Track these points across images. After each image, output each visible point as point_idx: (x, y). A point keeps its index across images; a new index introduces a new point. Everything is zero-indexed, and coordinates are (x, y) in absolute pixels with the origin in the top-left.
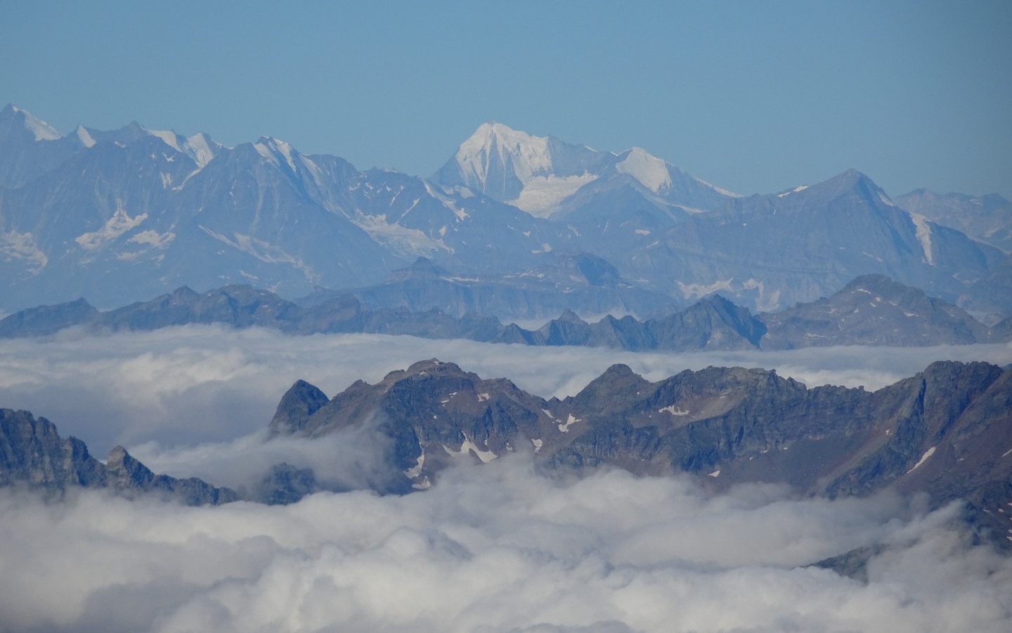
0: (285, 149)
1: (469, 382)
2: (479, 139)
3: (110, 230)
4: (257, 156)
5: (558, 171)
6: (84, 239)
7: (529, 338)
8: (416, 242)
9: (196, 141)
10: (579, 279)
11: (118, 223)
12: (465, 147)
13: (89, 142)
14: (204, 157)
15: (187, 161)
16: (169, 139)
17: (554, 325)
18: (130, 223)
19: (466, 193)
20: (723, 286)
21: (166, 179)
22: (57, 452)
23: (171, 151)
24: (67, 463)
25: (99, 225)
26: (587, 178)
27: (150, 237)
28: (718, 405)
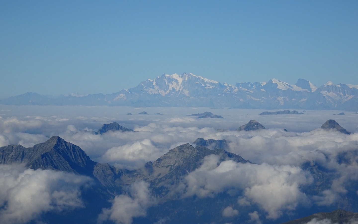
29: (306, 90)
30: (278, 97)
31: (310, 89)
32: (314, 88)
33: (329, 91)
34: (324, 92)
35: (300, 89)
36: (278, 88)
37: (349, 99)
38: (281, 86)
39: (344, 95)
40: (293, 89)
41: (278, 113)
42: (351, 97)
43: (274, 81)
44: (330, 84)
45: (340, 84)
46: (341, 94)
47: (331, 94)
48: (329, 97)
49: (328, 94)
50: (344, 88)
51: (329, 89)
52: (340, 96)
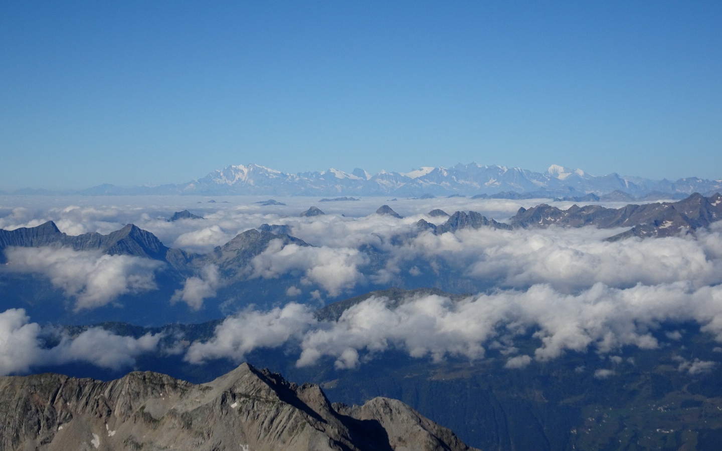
0: (519, 169)
1: (550, 207)
2: (552, 167)
3: (490, 182)
4: (515, 170)
5: (565, 172)
6: (486, 184)
7: (560, 200)
8: (541, 184)
9: (505, 167)
10: (568, 190)
11: (492, 181)
12: (549, 168)
13: (487, 168)
14: (506, 170)
15: (503, 171)
16: (500, 167)
17: (564, 198)
18: (494, 181)
19: (550, 176)
20: (593, 191)
21: (499, 174)
22: (481, 219)
23: (501, 169)
24: (483, 221)
25: (488, 181)
26: (570, 173)
27: (496, 183)
28: (591, 211)
29: (361, 178)
30: (336, 185)
31: (365, 177)
32: (369, 177)
33: (382, 179)
34: (378, 181)
35: (356, 177)
36: (336, 176)
37: (401, 186)
38: (339, 175)
39: (397, 182)
40: (349, 178)
41: (336, 200)
42: (403, 184)
43: (333, 170)
44: (384, 172)
45: (393, 173)
46: (394, 181)
47: (385, 182)
48: (383, 185)
49: (382, 182)
50: (396, 176)
51: (382, 177)
52: (393, 183)
